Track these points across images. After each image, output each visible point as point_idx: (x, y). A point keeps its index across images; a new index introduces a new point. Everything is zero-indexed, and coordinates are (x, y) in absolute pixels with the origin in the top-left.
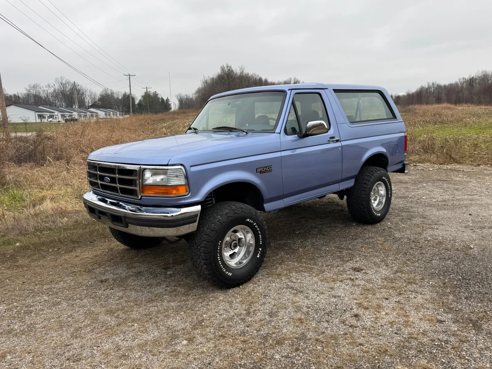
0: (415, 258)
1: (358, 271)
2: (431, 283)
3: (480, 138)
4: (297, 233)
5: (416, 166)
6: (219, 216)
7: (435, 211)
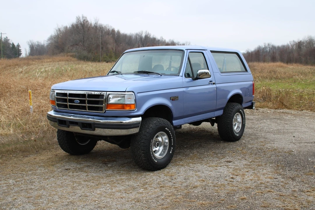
0: (261, 156)
1: (229, 162)
2: (270, 165)
3: (305, 92)
4: (185, 146)
5: (258, 110)
6: (151, 125)
7: (272, 135)
